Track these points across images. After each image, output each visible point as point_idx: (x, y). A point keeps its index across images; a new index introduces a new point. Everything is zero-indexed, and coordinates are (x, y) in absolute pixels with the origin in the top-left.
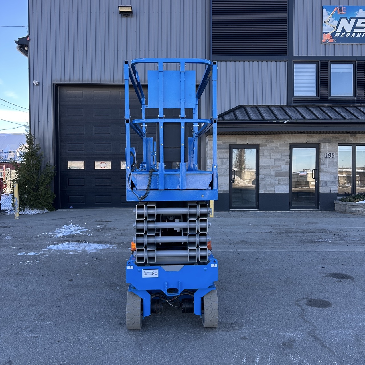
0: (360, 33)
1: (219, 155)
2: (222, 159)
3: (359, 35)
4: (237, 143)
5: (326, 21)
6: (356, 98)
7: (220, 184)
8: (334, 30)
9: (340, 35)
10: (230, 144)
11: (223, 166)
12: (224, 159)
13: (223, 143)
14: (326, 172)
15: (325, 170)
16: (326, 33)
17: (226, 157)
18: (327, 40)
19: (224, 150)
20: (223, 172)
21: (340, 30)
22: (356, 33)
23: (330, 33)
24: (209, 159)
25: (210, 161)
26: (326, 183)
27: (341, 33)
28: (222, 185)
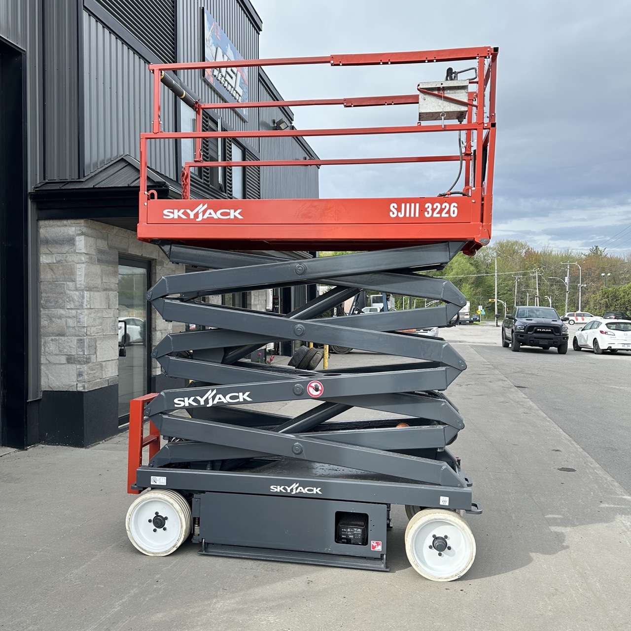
0: (230, 85)
1: (102, 280)
2: (107, 292)
3: (229, 88)
4: (129, 252)
5: (207, 39)
7: (105, 363)
10: (119, 253)
11: (109, 311)
12: (110, 293)
13: (110, 247)
17: (112, 286)
19: (110, 268)
20: (109, 328)
22: (228, 83)
24: (87, 291)
25: (88, 295)
28: (107, 363)
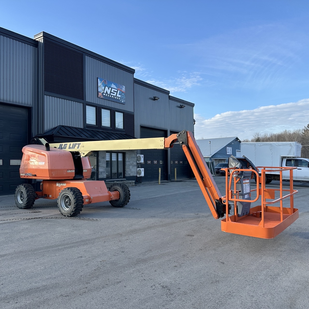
0: (113, 96)
3: (112, 97)
5: (100, 86)
6: (112, 128)
8: (103, 91)
9: (106, 95)
14: (101, 167)
15: (101, 166)
16: (100, 92)
18: (100, 96)
21: (105, 92)
22: (112, 95)
23: (101, 93)
26: (101, 172)
27: (106, 94)
